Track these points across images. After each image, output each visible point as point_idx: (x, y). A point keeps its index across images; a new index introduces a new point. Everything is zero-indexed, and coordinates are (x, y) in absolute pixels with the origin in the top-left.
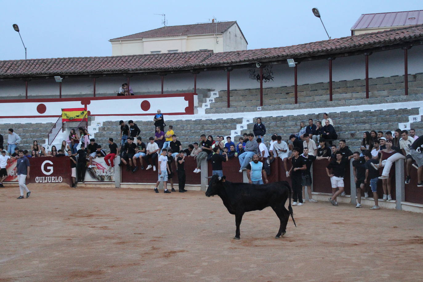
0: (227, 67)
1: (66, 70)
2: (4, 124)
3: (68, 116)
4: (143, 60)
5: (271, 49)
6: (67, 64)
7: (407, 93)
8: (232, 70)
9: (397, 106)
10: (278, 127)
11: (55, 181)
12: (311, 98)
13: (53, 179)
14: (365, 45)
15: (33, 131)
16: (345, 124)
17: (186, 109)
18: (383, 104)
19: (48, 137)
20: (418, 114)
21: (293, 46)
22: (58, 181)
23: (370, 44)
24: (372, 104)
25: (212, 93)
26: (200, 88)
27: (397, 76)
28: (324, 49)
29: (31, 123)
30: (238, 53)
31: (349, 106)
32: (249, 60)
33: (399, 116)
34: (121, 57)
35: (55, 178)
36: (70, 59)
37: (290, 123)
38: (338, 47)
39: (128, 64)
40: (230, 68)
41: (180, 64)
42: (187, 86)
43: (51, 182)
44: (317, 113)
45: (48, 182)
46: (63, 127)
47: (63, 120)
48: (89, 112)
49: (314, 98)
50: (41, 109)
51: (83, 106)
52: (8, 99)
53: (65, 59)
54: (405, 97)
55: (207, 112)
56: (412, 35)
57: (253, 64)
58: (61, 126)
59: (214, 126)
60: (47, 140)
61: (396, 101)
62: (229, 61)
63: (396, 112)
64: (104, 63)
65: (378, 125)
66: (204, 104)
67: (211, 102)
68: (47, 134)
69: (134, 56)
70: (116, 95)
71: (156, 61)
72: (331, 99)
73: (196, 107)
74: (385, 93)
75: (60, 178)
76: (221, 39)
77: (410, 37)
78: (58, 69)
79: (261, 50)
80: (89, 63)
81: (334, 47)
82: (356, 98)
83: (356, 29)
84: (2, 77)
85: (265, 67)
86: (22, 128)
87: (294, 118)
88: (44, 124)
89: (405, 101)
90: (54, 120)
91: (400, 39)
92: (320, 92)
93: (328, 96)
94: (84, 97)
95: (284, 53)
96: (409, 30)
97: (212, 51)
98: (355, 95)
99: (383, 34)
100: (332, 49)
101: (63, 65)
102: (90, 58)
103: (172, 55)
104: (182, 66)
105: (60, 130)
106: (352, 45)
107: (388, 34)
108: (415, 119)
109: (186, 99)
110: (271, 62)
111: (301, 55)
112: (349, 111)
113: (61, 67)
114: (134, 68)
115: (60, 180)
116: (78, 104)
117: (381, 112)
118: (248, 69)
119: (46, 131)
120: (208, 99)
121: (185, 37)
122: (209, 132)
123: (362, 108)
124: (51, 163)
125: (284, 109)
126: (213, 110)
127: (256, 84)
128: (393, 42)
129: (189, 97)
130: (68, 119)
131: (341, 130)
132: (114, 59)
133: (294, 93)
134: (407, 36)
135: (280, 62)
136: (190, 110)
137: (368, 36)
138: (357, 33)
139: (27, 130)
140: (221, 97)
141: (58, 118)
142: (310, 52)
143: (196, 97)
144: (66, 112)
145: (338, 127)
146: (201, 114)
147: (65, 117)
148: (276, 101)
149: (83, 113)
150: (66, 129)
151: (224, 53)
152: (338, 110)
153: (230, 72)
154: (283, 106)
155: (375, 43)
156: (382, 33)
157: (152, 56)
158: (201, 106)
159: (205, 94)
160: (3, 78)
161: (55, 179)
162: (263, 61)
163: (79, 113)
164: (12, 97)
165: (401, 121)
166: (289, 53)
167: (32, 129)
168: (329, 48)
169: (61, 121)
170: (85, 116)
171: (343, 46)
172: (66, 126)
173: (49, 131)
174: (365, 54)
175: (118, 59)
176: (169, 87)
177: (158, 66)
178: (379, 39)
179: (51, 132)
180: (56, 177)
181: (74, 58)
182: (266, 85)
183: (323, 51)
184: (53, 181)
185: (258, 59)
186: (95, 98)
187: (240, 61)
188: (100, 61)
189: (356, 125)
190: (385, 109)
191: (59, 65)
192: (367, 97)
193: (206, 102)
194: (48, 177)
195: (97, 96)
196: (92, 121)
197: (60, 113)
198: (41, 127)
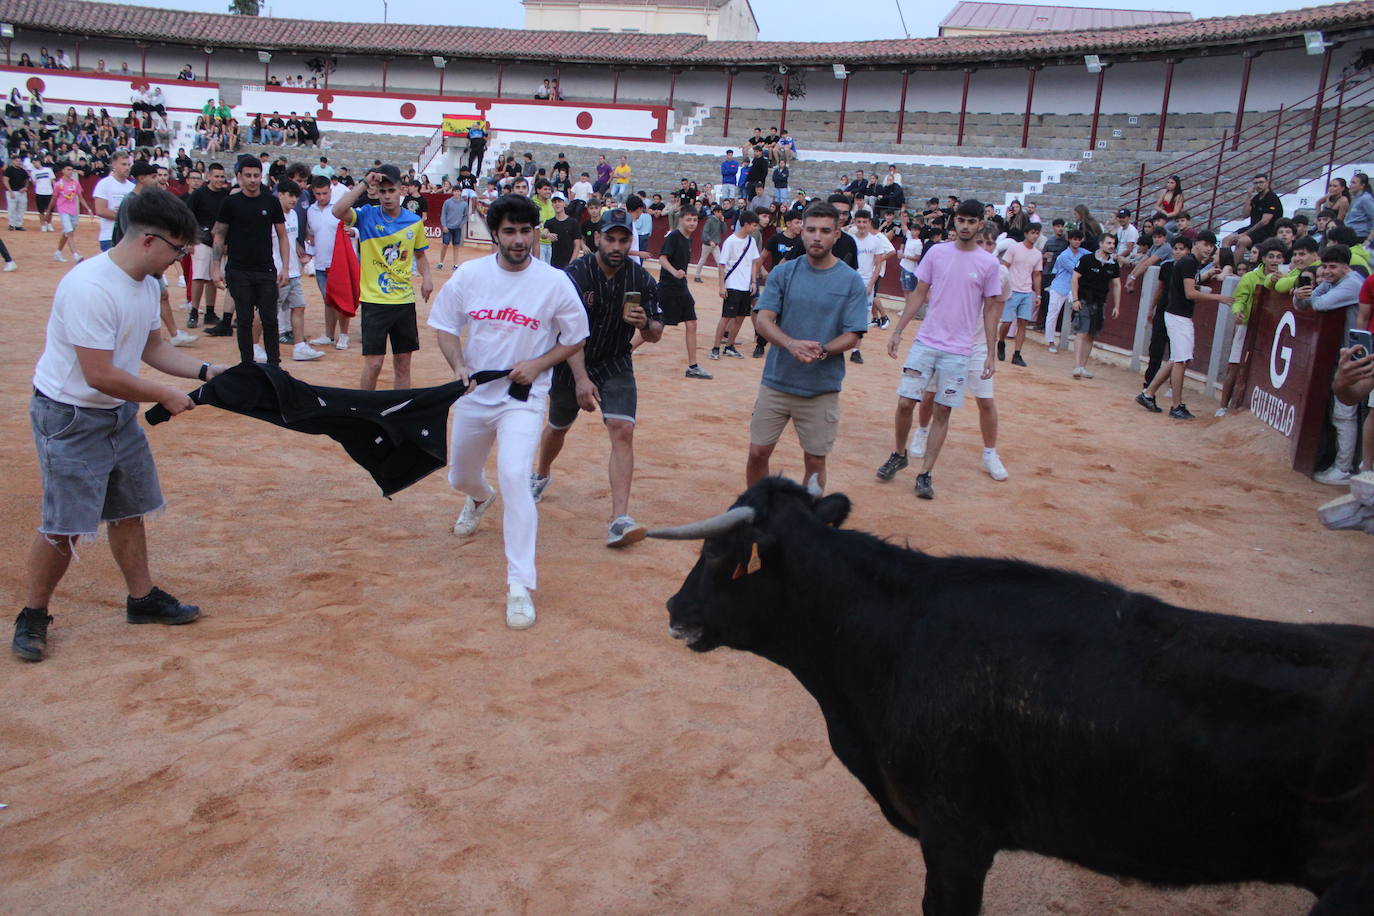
0: (730, 67)
1: (453, 47)
3: (453, 126)
4: (586, 42)
5: (807, 43)
6: (456, 38)
7: (1024, 145)
8: (736, 73)
9: (1007, 164)
10: (806, 177)
11: (429, 235)
12: (865, 136)
13: (426, 232)
14: (967, 55)
15: (393, 149)
16: (918, 184)
17: (654, 133)
18: (984, 158)
19: (419, 159)
20: (1039, 181)
21: (844, 43)
22: (434, 236)
23: (975, 54)
24: (965, 155)
25: (699, 109)
26: (679, 99)
27: (1012, 114)
28: (899, 53)
29: (390, 135)
30: (750, 45)
31: (928, 155)
32: (768, 60)
33: (1009, 181)
34: (548, 32)
35: (430, 230)
36: (460, 28)
37: (828, 174)
38: (922, 53)
39: (560, 47)
40: (734, 70)
41: (648, 54)
42: (657, 94)
44: (873, 162)
46: (442, 145)
47: (445, 134)
49: (870, 137)
50: (408, 111)
51: (478, 113)
52: (353, 89)
53: (451, 28)
54: (1021, 151)
55: (688, 140)
56: (1047, 47)
57: (774, 65)
58: (441, 142)
59: (698, 167)
60: (416, 165)
61: (1005, 156)
62: (735, 58)
63: (1005, 174)
64: (518, 40)
65: (973, 191)
66: (683, 127)
67: (695, 125)
68: (417, 154)
69: (570, 33)
71: (608, 44)
72: (899, 141)
73: (670, 131)
74: (989, 140)
75: (438, 231)
76: (715, 18)
77: (1044, 51)
78: (439, 44)
79: (790, 43)
80: (493, 39)
81: (914, 53)
82: (941, 144)
83: (948, 25)
84: (345, 51)
85: (794, 73)
86: (374, 141)
87: (834, 166)
88: (412, 138)
89: (1022, 156)
90: (428, 133)
91: (1027, 52)
92: (883, 126)
93: (895, 136)
94: (480, 96)
95: (830, 54)
96: (1043, 39)
97: (706, 37)
98: (939, 138)
99: (998, 40)
100: (911, 56)
101: (449, 38)
102: (495, 30)
103: (636, 38)
104: (651, 58)
105: (438, 150)
106: (946, 53)
107: (1006, 40)
108: (1033, 188)
109: (654, 116)
110: (806, 66)
111: (858, 59)
112: (928, 165)
113: (446, 41)
114: (569, 54)
115: (438, 235)
116: (470, 109)
117: (979, 171)
118: (763, 74)
119: (415, 150)
120: (691, 119)
121: (654, 8)
122: (689, 175)
123: (949, 161)
125: (817, 150)
126: (699, 139)
127: (774, 102)
128: (1014, 55)
129: (660, 113)
130: (452, 131)
131: (911, 195)
132: (536, 35)
133: (838, 124)
134: (1038, 48)
135: (820, 69)
136: (659, 135)
137: (974, 40)
138: (947, 34)
139: (382, 146)
140: (712, 117)
141: (436, 129)
142: (873, 57)
143: (671, 114)
144: (449, 120)
145: (907, 189)
146: (677, 143)
147: (448, 129)
148: (806, 134)
150: (448, 150)
151: (726, 42)
152: (909, 160)
153: (734, 77)
154: (817, 144)
155: (984, 53)
156: (998, 37)
157: (601, 36)
158: (678, 130)
159: (687, 110)
160: (346, 54)
162: (793, 63)
164: (359, 87)
165: (1009, 189)
166: (837, 55)
167: (391, 145)
168: (906, 53)
169: (440, 135)
171: (930, 52)
172: (448, 144)
173: (420, 150)
174: (966, 70)
175: (543, 35)
176: (627, 93)
177: (612, 55)
178: (991, 48)
179: (423, 152)
181: (467, 28)
182: (793, 104)
183: (895, 57)
185: (783, 59)
186: (501, 99)
187: (754, 60)
188: (511, 37)
189: (936, 188)
190: (986, 167)
191: (441, 38)
192: (960, 143)
193: (687, 124)
195: (502, 97)
196: (493, 140)
197: (439, 121)
198: (407, 142)
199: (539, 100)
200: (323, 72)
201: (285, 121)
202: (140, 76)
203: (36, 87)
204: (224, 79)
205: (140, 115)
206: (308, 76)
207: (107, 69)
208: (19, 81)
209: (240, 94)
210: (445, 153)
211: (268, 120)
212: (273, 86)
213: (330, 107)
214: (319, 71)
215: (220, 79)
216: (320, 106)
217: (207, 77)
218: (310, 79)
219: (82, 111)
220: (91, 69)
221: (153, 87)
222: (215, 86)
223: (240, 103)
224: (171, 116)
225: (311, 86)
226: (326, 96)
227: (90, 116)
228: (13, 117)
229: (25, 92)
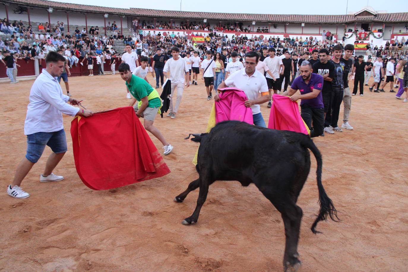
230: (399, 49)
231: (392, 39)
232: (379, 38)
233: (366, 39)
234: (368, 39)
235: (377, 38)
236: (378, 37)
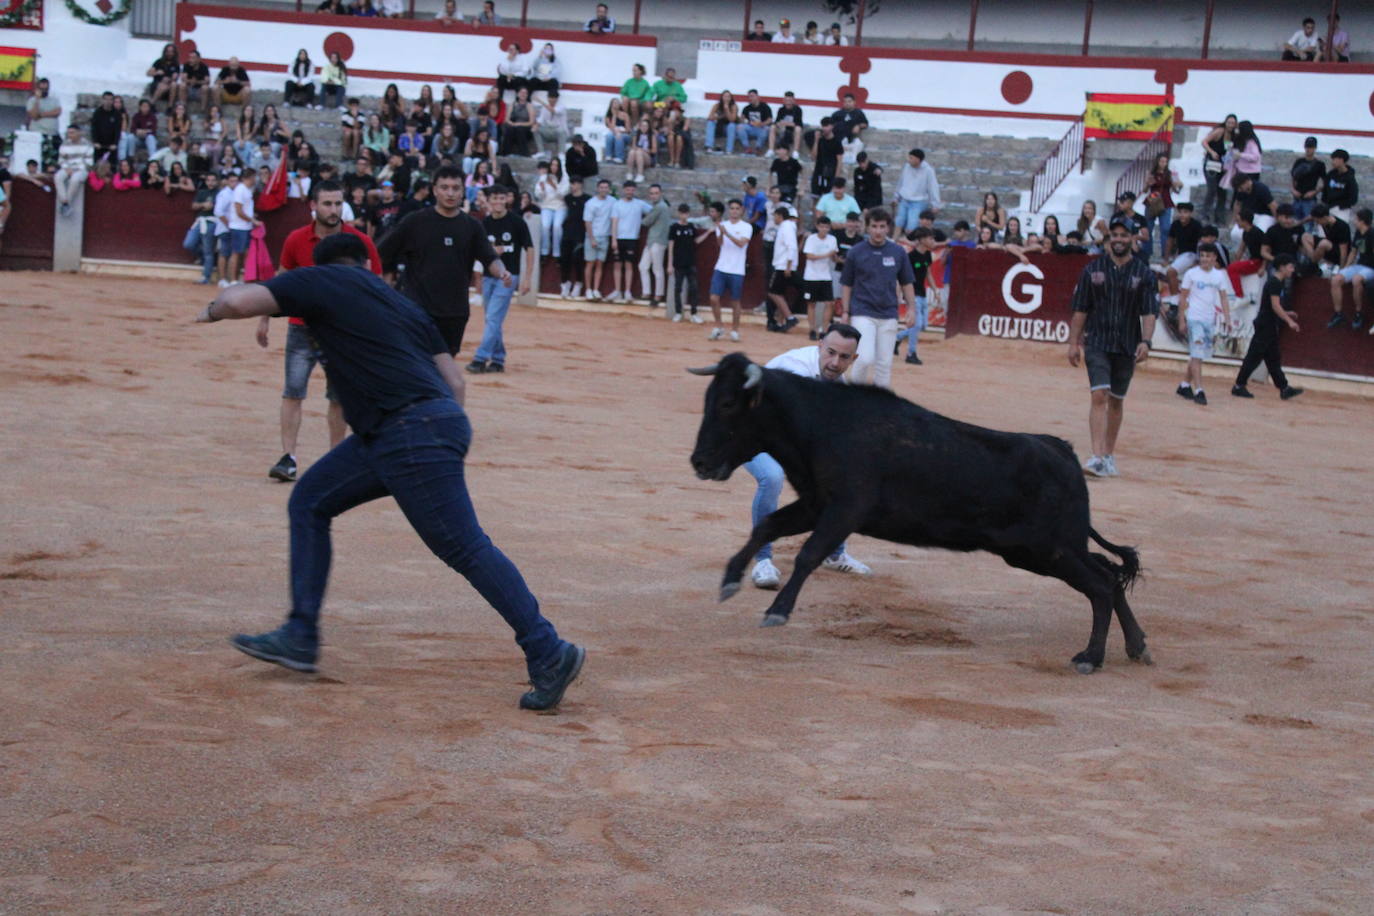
2: (891, 131)
3: (1105, 118)
11: (1044, 335)
13: (1037, 329)
15: (981, 163)
19: (1031, 185)
22: (1053, 338)
29: (977, 135)
35: (1045, 326)
43: (1030, 339)
45: (1019, 337)
46: (1083, 157)
47: (1089, 132)
48: (1179, 112)
50: (1017, 89)
51: (1160, 89)
52: (909, 46)
58: (1079, 150)
60: (1026, 195)
68: (1029, 175)
70: (1278, 58)
75: (1063, 327)
86: (945, 147)
88: (1020, 142)
90: (1054, 131)
94: (1167, 56)
105: (1072, 166)
115: (1062, 335)
116: (1144, 81)
119: (1025, 166)
124: (1038, 274)
130: (1104, 128)
139: (962, 157)
141: (1070, 124)
144: (1099, 106)
147: (1095, 124)
149: (1159, 112)
150: (1094, 165)
161: (1043, 330)
163: (1144, 111)
167: (977, 155)
169: (1078, 136)
170: (1166, 123)
172: (1095, 154)
173: (1035, 164)
179: (1042, 169)
180: (1049, 324)
184: (1038, 334)
186: (1208, 61)
194: (1023, 321)
195: (1212, 57)
196: (1187, 145)
197: (1078, 106)
198: (1010, 149)
199: (1290, 61)
200: (854, 13)
201: (775, 108)
202: (517, 26)
203: (338, 49)
204: (669, 30)
205: (509, 98)
206: (824, 22)
207: (459, 16)
208: (312, 38)
209: (695, 58)
210: (1088, 173)
211: (741, 106)
212: (756, 41)
213: (864, 81)
214: (847, 10)
215: (659, 29)
216: (845, 79)
217: (636, 27)
218: (828, 26)
219: (410, 91)
220: (434, 14)
221: (538, 45)
222: (650, 42)
223: (693, 75)
224: (568, 100)
225: (830, 41)
226: (856, 60)
227: (426, 99)
228: (295, 104)
229: (319, 58)
230: (227, 96)
231: (185, 36)
232: (102, 23)
233: (25, 19)
234: (36, 22)
235: (94, 21)
236: (96, 13)
